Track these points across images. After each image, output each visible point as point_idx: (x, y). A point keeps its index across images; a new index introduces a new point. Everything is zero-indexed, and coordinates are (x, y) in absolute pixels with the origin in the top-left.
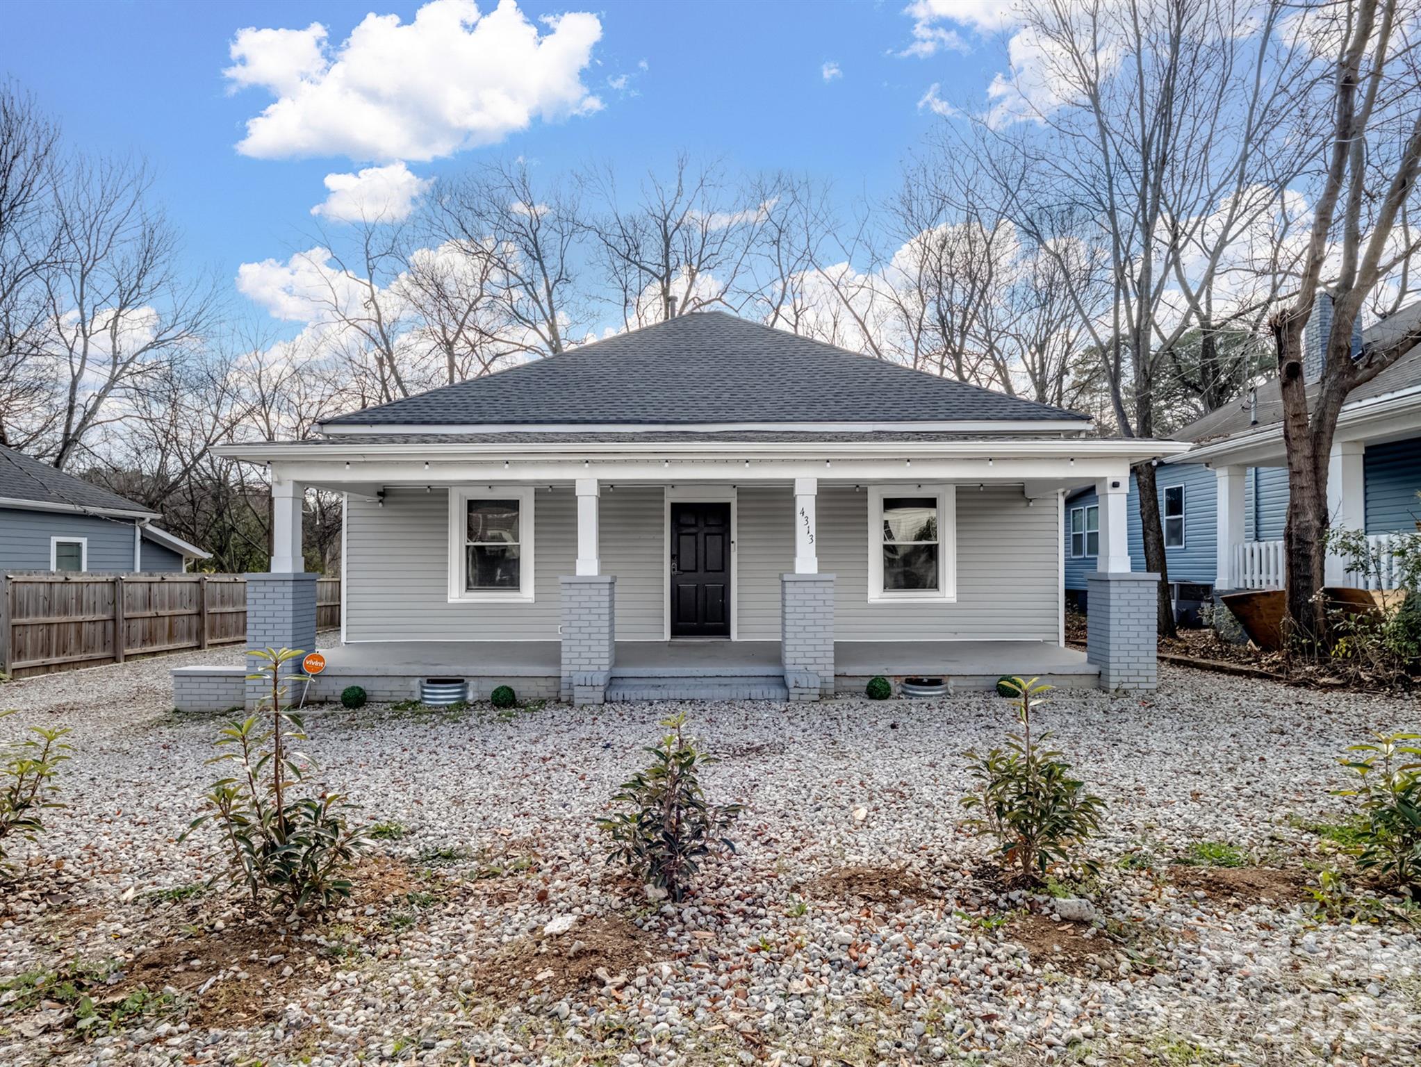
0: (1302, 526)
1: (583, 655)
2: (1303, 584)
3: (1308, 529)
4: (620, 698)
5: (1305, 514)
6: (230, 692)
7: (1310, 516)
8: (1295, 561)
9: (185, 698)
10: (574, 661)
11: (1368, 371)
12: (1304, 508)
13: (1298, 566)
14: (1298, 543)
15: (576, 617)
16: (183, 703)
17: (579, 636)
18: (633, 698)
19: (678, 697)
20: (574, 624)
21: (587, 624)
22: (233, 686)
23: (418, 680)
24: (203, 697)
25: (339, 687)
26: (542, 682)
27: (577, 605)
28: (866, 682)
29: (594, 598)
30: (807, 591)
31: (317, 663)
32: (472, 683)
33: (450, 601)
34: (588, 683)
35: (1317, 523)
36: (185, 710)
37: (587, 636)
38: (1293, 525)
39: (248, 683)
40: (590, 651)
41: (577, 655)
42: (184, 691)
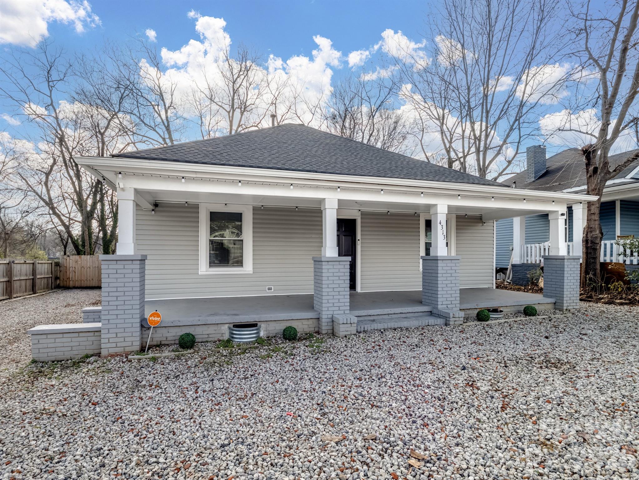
0: (594, 236)
1: (335, 305)
2: (592, 261)
3: (596, 238)
4: (362, 330)
5: (595, 231)
6: (81, 344)
7: (598, 232)
8: (589, 251)
9: (41, 351)
10: (330, 309)
11: (614, 173)
12: (595, 228)
13: (591, 253)
14: (591, 244)
15: (331, 282)
16: (41, 355)
17: (333, 293)
18: (369, 329)
19: (393, 327)
20: (330, 286)
21: (337, 286)
22: (85, 339)
23: (227, 326)
24: (58, 349)
25: (174, 334)
26: (305, 322)
27: (332, 274)
28: (476, 312)
29: (341, 270)
30: (448, 265)
31: (156, 319)
32: (263, 326)
33: (200, 273)
34: (349, 322)
35: (600, 235)
36: (42, 360)
37: (337, 293)
38: (589, 236)
39: (103, 336)
40: (339, 302)
41: (331, 305)
42: (40, 346)
